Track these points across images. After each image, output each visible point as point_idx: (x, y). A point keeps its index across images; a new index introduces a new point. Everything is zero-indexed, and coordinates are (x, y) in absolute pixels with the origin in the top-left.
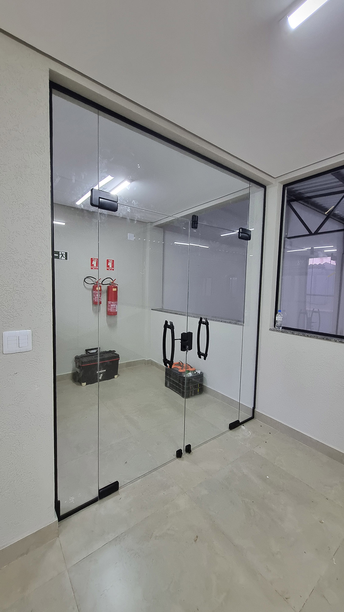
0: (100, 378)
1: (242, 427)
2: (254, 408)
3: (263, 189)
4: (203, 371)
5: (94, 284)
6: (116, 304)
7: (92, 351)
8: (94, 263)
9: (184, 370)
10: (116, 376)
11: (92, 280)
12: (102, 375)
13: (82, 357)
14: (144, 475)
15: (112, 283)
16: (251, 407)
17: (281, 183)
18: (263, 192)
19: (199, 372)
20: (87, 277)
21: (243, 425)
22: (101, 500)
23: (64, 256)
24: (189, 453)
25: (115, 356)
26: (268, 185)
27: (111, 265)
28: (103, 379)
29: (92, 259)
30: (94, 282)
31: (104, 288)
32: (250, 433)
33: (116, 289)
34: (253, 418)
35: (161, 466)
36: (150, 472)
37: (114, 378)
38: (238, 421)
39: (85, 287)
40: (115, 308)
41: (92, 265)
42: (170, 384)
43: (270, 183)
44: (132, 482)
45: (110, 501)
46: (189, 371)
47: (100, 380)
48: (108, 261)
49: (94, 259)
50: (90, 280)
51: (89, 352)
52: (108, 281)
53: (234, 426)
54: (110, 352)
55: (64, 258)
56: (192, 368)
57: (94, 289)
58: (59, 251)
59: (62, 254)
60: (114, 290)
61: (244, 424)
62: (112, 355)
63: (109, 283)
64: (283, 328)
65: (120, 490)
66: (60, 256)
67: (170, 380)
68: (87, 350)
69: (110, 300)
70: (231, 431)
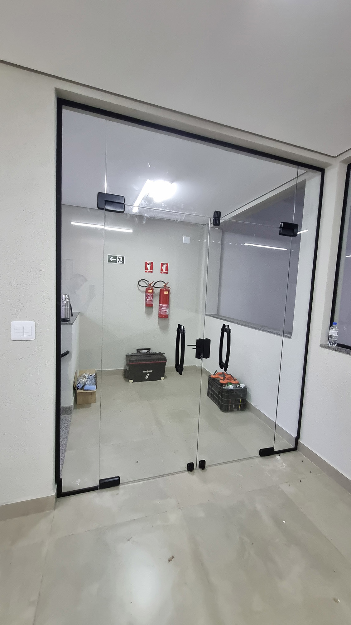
0: (147, 377)
1: (278, 457)
2: (298, 438)
3: (320, 173)
4: (248, 386)
5: (147, 286)
6: (168, 307)
7: (144, 351)
8: (149, 267)
9: (225, 381)
10: (162, 378)
11: (146, 283)
12: (148, 375)
13: (132, 356)
14: (148, 479)
15: (165, 286)
16: (295, 435)
17: (344, 161)
18: (320, 178)
19: (242, 386)
20: (142, 280)
21: (279, 454)
22: (100, 490)
23: (121, 260)
24: (203, 470)
25: (162, 358)
26: (327, 167)
27: (165, 268)
28: (149, 379)
29: (146, 262)
30: (147, 284)
31: (157, 291)
32: (284, 466)
33: (168, 292)
34: (295, 449)
35: (168, 475)
36: (156, 477)
37: (161, 379)
38: (273, 449)
39: (139, 289)
40: (166, 311)
41: (147, 268)
42: (211, 394)
43: (329, 165)
44: (134, 481)
45: (107, 494)
46: (231, 384)
47: (147, 380)
48: (162, 265)
49: (148, 263)
50: (144, 283)
51: (140, 352)
52: (161, 284)
53: (266, 453)
54: (160, 354)
55: (121, 262)
56: (235, 380)
57: (147, 291)
58: (117, 255)
59: (119, 259)
60: (166, 293)
61: (281, 454)
62: (159, 357)
63: (162, 286)
64: (339, 345)
65: (121, 486)
66: (118, 260)
67: (212, 390)
68: (138, 350)
69: (161, 303)
70: (261, 459)
